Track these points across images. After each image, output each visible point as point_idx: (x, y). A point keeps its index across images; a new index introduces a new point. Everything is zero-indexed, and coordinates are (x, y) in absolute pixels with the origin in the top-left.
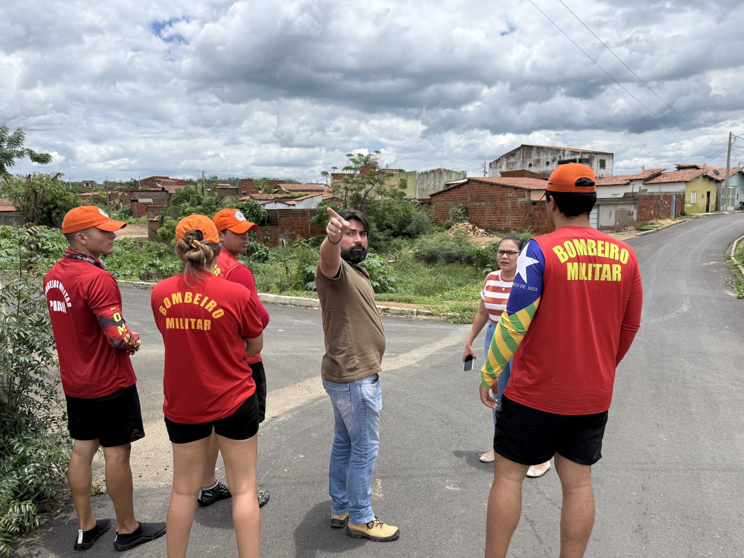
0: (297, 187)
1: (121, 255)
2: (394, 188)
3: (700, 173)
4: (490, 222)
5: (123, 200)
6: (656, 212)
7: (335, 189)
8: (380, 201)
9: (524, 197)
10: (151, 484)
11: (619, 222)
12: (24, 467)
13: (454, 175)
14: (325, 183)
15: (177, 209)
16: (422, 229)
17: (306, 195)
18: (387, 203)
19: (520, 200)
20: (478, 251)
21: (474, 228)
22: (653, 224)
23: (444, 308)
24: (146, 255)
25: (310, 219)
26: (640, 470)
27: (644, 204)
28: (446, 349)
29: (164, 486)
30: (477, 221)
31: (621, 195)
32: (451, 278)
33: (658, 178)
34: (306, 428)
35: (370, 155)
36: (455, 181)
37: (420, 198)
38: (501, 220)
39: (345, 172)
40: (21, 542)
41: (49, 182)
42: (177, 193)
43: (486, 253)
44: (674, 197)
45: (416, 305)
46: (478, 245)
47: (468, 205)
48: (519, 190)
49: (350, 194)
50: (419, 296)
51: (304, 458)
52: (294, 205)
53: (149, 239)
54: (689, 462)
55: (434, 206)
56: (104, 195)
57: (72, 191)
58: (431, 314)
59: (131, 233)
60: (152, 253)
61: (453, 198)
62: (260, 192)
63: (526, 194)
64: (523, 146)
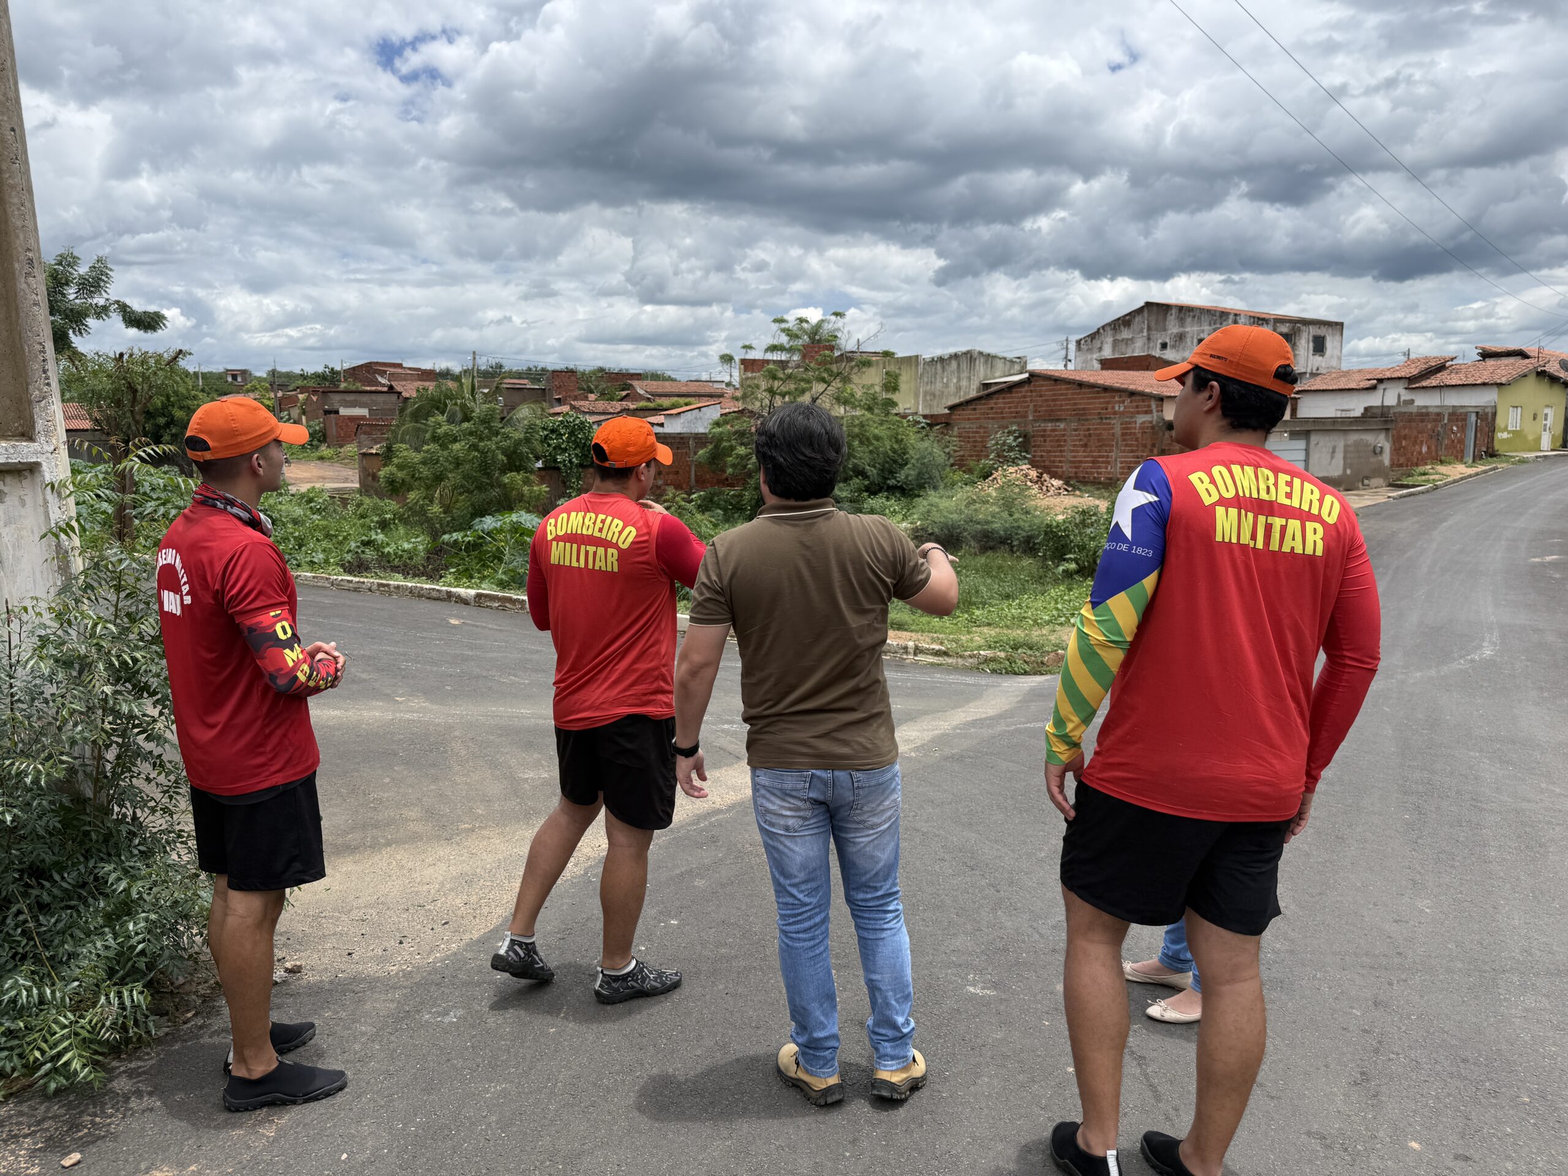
0: (668, 387)
1: (303, 523)
2: (871, 391)
3: (1531, 367)
4: (1077, 464)
5: (308, 409)
6: (1433, 448)
7: (748, 391)
8: (842, 418)
9: (1149, 412)
10: (372, 969)
11: (1351, 468)
12: (126, 921)
13: (1000, 364)
14: (727, 379)
15: (419, 429)
16: (930, 478)
17: (686, 404)
18: (857, 422)
19: (1141, 419)
20: (1049, 526)
21: (1040, 477)
22: (1424, 474)
23: (972, 640)
24: (354, 525)
25: (695, 453)
26: (1372, 967)
27: (1407, 431)
28: (974, 723)
29: (397, 974)
30: (1047, 463)
31: (1358, 413)
32: (989, 581)
33: (1438, 375)
34: (683, 869)
35: (822, 321)
36: (1001, 377)
37: (927, 412)
38: (1098, 462)
39: (769, 356)
40: (118, 1067)
41: (161, 369)
42: (420, 397)
43: (1065, 531)
44: (1473, 418)
45: (913, 634)
46: (1048, 514)
47: (1030, 429)
48: (1138, 398)
49: (778, 402)
50: (922, 616)
51: (678, 927)
52: (662, 425)
53: (360, 492)
54: (1476, 956)
55: (956, 429)
56: (269, 399)
57: (203, 391)
58: (945, 654)
59: (324, 478)
60: (368, 520)
61: (996, 413)
62: (592, 397)
63: (1154, 406)
64: (1148, 304)
